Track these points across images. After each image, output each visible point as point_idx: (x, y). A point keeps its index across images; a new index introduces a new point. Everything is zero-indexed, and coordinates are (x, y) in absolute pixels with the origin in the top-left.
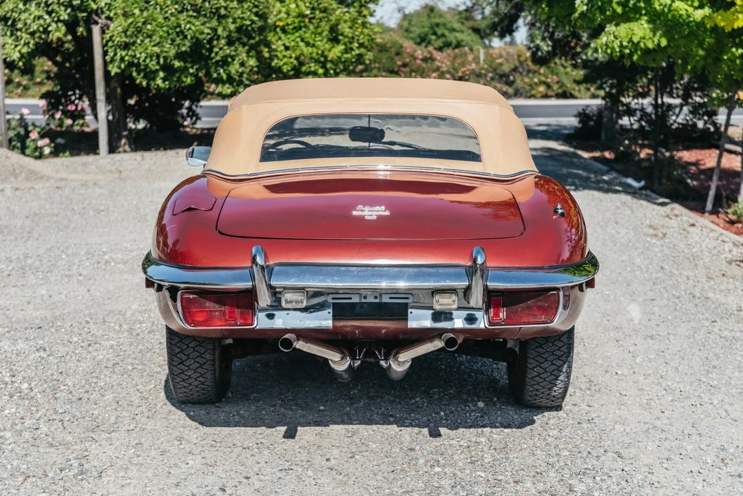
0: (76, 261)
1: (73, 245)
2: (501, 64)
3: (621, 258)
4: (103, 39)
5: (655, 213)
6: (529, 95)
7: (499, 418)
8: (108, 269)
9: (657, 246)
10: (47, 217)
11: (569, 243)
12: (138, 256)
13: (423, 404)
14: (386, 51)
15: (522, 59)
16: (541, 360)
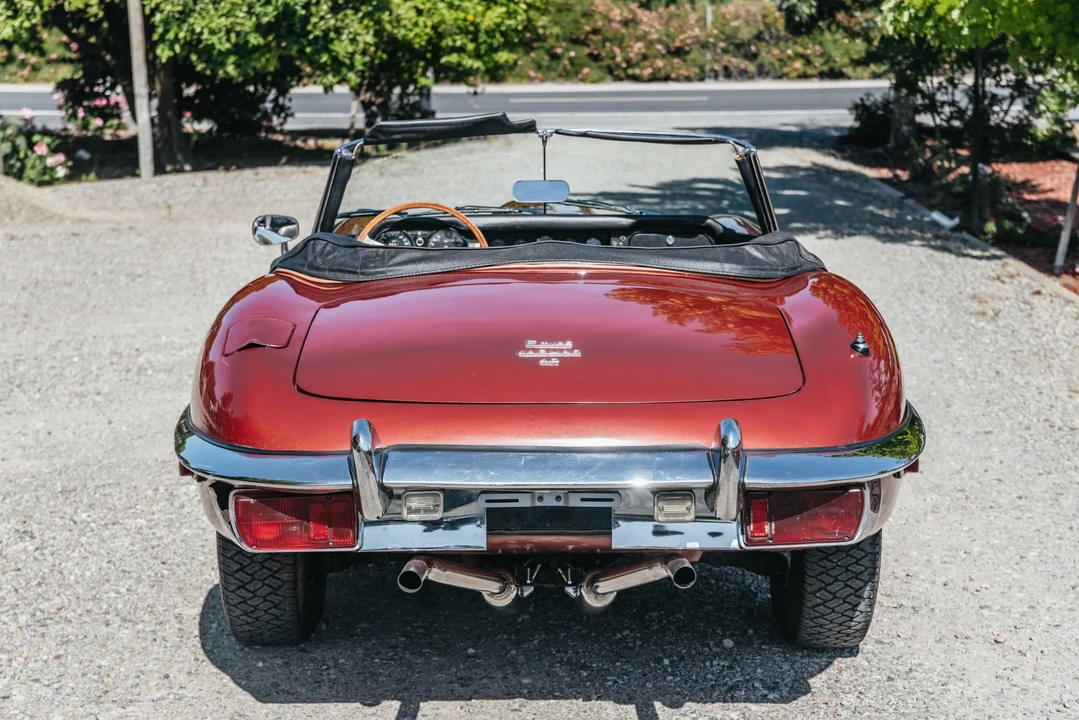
0: (94, 367)
1: (90, 338)
2: (737, 29)
3: (933, 356)
4: (143, 5)
5: (978, 272)
6: (779, 74)
7: (759, 670)
8: (142, 382)
9: (986, 334)
10: (54, 287)
11: (877, 393)
12: (189, 357)
13: (634, 642)
14: (569, 10)
15: (769, 20)
16: (828, 579)
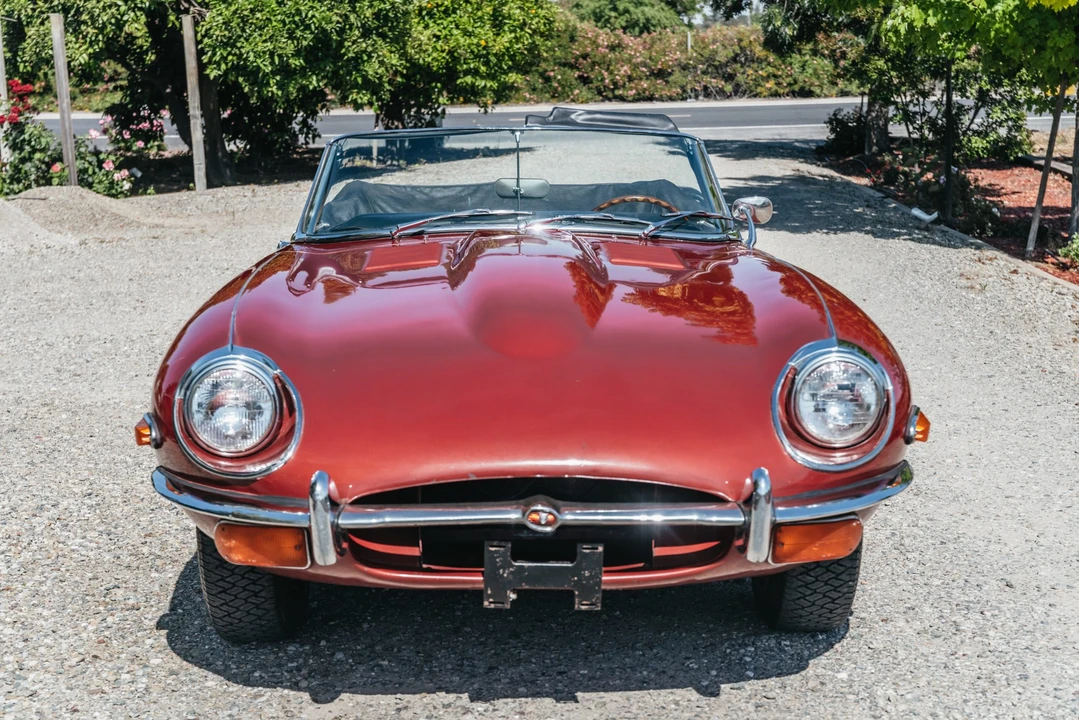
2: (716, 52)
3: (934, 320)
4: (196, 33)
5: (962, 256)
6: (754, 93)
9: (977, 303)
10: (157, 279)
15: (745, 43)
